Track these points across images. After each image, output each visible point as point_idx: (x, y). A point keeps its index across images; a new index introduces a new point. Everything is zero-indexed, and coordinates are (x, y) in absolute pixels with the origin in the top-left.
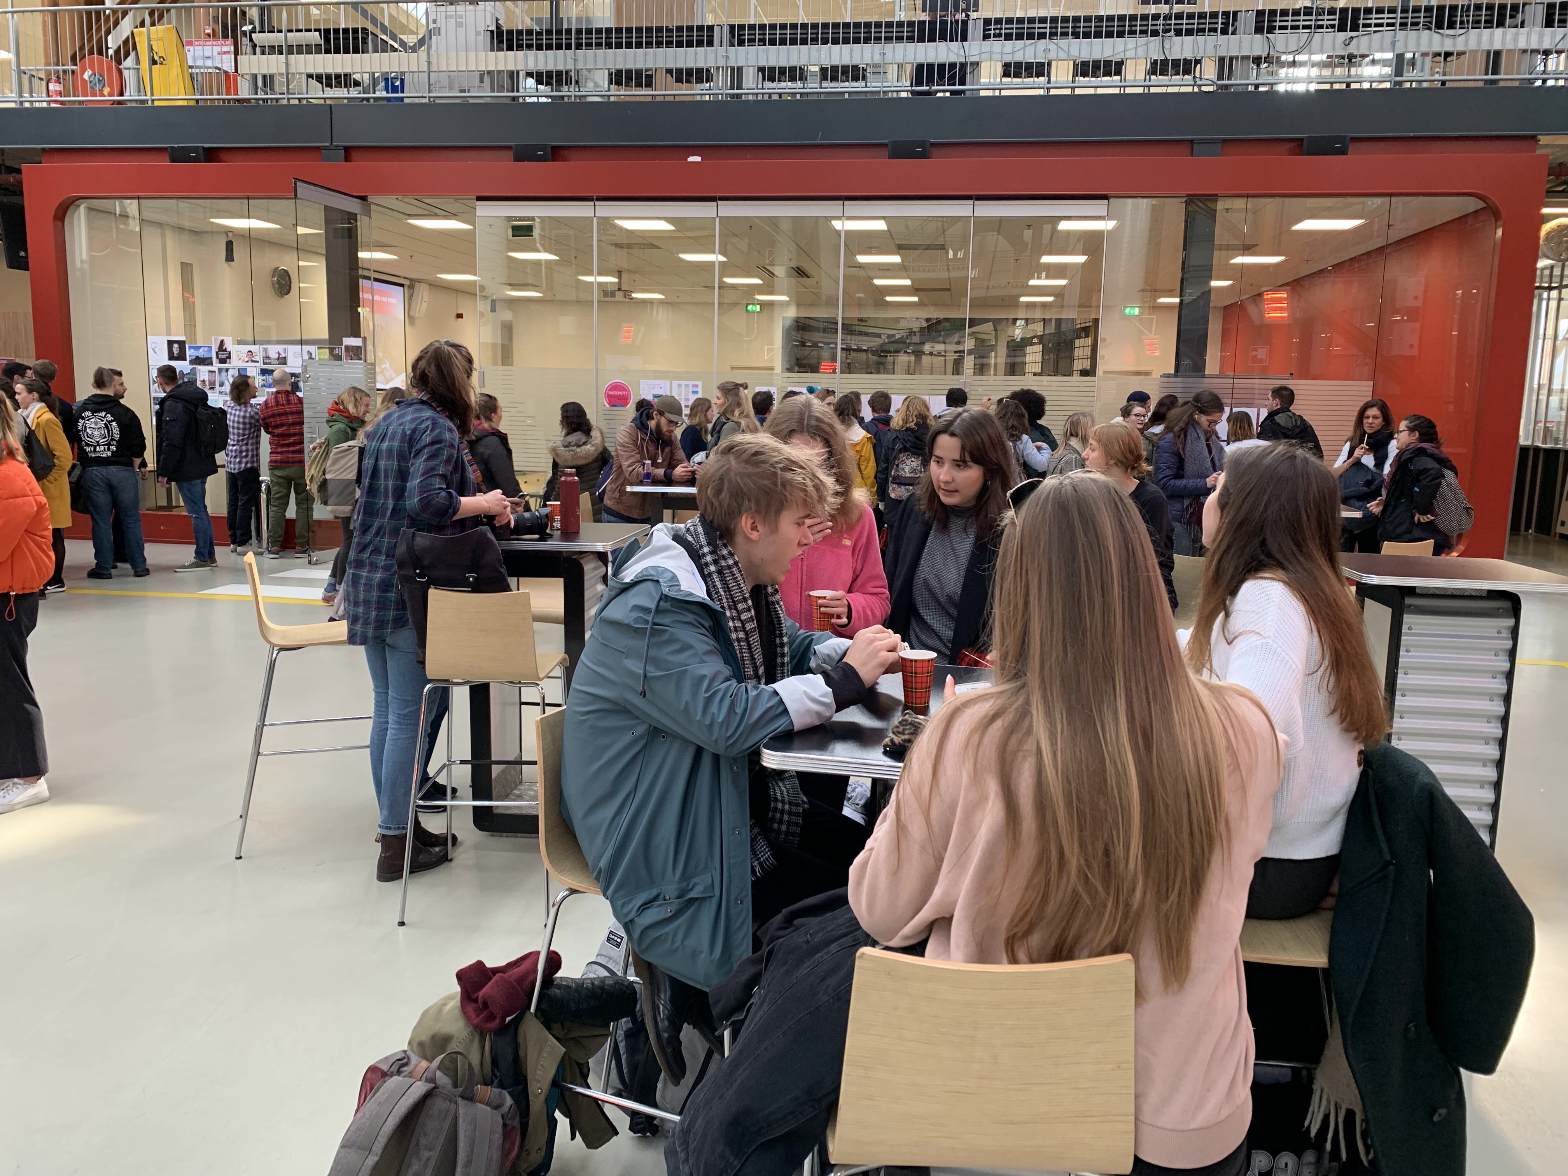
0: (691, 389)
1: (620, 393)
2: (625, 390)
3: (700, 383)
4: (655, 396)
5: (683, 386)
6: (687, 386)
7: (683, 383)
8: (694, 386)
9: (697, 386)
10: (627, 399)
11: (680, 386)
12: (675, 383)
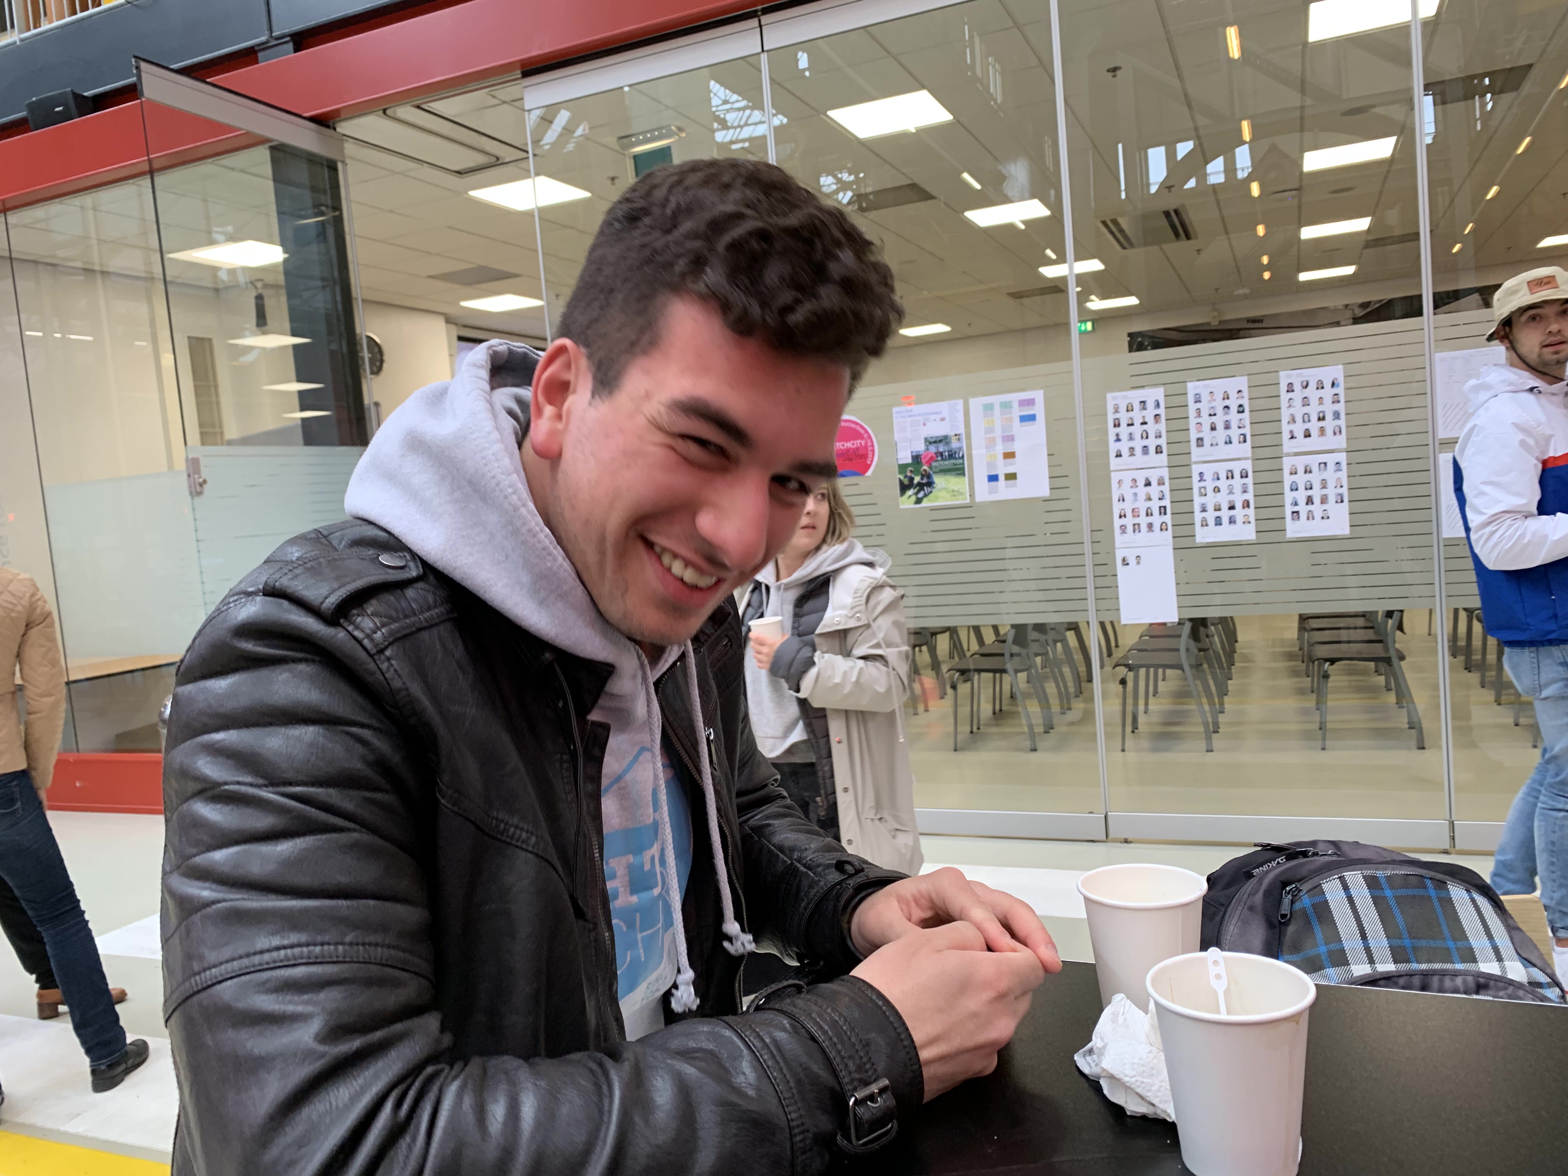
0: (1017, 412)
1: (849, 445)
2: (861, 437)
3: (1038, 395)
4: (929, 442)
5: (997, 407)
6: (1006, 406)
7: (996, 400)
8: (1024, 403)
9: (1031, 402)
10: (864, 456)
11: (989, 408)
12: (977, 403)
